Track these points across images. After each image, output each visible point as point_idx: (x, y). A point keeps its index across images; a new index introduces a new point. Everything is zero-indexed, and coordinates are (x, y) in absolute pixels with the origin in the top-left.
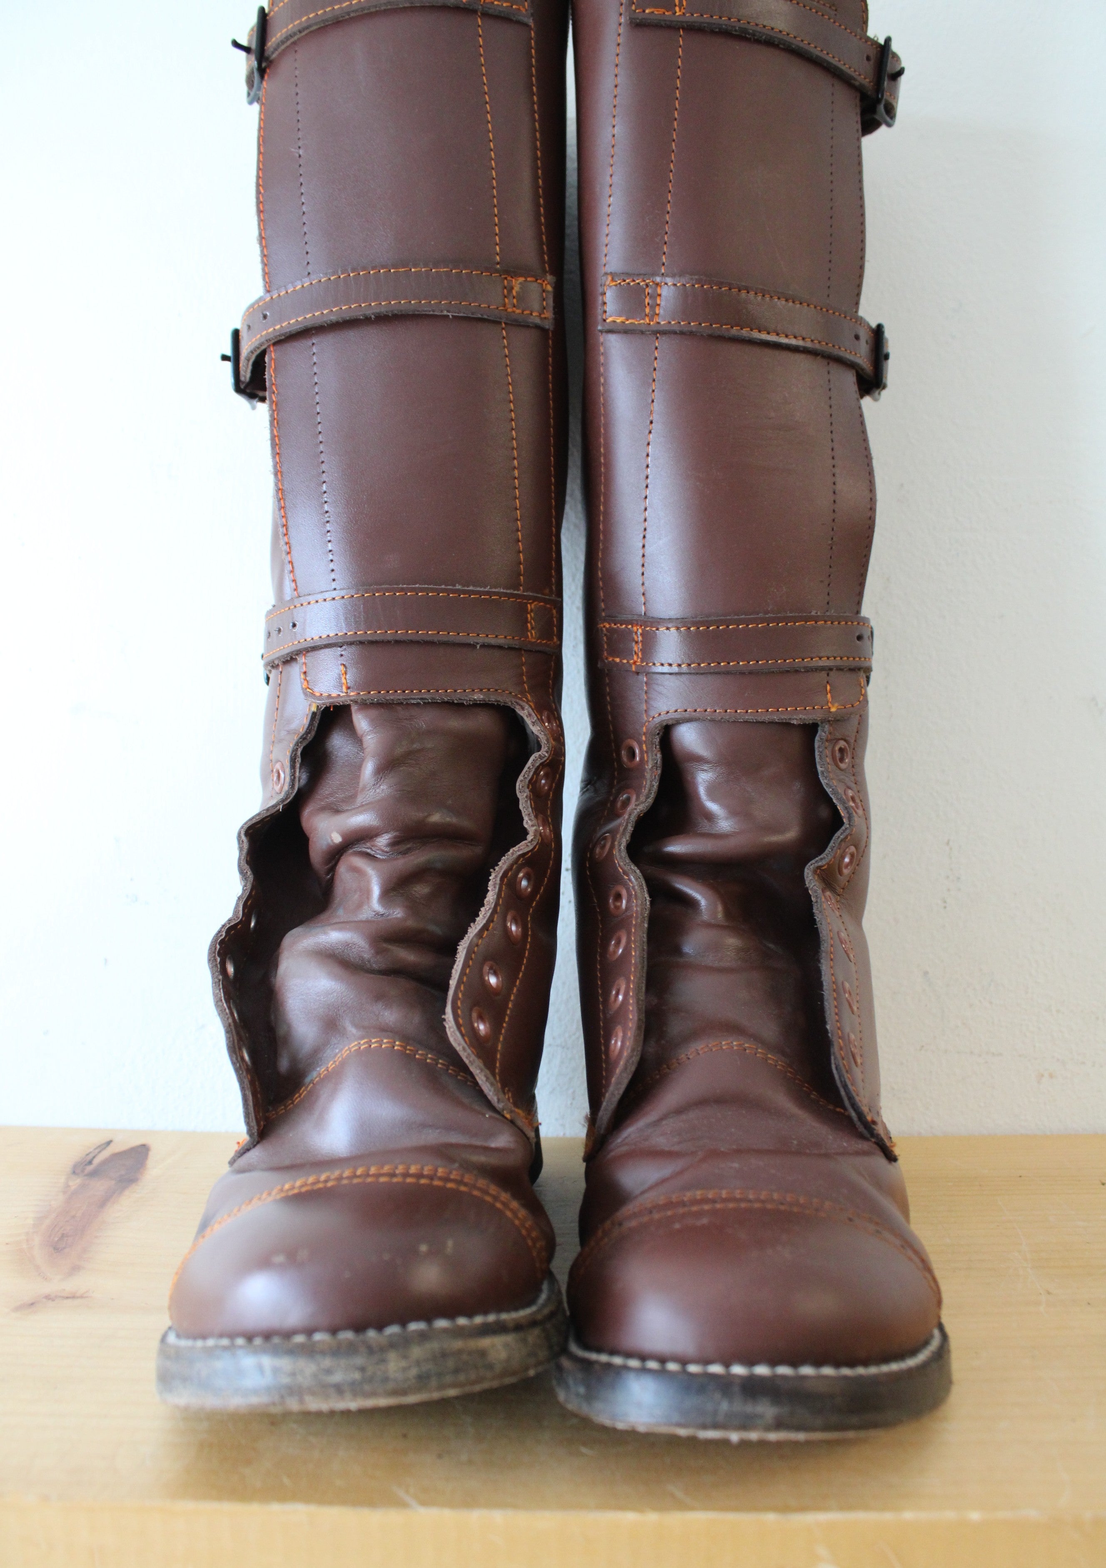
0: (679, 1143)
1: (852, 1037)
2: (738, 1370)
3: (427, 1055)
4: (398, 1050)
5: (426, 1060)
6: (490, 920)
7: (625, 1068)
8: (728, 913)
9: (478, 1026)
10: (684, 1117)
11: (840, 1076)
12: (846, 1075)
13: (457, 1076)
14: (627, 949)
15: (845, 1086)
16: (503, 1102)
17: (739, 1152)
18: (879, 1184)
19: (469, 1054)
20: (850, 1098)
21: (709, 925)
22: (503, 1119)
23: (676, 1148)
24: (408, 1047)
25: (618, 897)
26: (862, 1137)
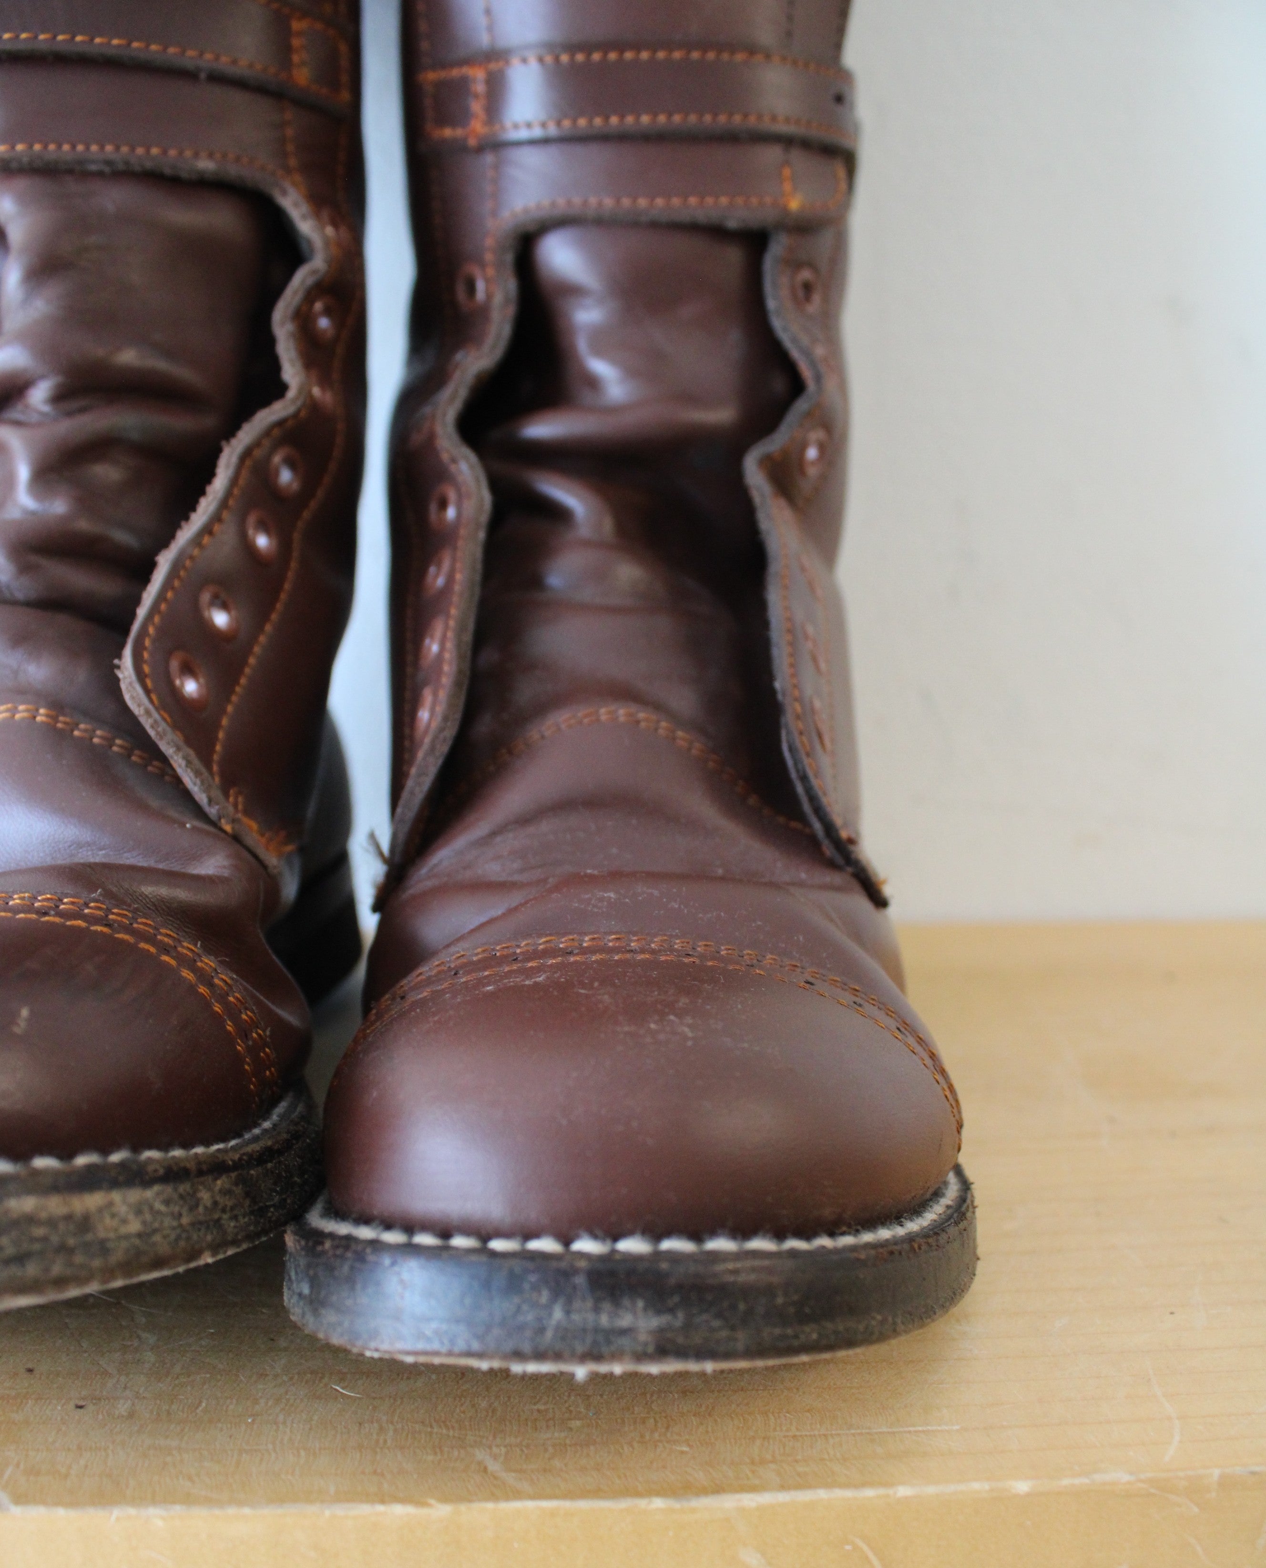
0: (522, 871)
1: (817, 704)
2: (586, 1245)
3: (94, 731)
4: (43, 723)
5: (91, 739)
6: (216, 518)
7: (432, 749)
8: (621, 530)
9: (182, 685)
10: (531, 829)
11: (796, 763)
12: (806, 761)
13: (146, 766)
14: (450, 579)
15: (804, 778)
16: (217, 804)
17: (615, 876)
18: (858, 936)
19: (156, 721)
20: (813, 799)
21: (587, 544)
22: (219, 833)
23: (516, 878)
24: (61, 718)
25: (443, 504)
26: (831, 865)
